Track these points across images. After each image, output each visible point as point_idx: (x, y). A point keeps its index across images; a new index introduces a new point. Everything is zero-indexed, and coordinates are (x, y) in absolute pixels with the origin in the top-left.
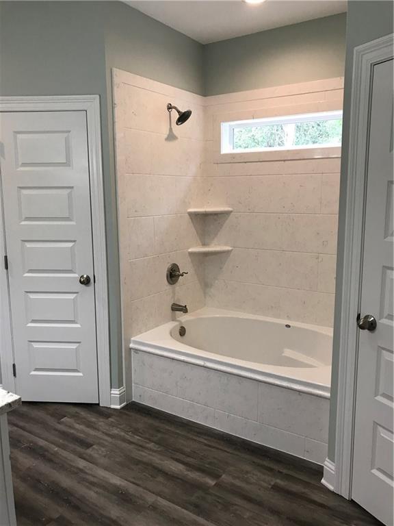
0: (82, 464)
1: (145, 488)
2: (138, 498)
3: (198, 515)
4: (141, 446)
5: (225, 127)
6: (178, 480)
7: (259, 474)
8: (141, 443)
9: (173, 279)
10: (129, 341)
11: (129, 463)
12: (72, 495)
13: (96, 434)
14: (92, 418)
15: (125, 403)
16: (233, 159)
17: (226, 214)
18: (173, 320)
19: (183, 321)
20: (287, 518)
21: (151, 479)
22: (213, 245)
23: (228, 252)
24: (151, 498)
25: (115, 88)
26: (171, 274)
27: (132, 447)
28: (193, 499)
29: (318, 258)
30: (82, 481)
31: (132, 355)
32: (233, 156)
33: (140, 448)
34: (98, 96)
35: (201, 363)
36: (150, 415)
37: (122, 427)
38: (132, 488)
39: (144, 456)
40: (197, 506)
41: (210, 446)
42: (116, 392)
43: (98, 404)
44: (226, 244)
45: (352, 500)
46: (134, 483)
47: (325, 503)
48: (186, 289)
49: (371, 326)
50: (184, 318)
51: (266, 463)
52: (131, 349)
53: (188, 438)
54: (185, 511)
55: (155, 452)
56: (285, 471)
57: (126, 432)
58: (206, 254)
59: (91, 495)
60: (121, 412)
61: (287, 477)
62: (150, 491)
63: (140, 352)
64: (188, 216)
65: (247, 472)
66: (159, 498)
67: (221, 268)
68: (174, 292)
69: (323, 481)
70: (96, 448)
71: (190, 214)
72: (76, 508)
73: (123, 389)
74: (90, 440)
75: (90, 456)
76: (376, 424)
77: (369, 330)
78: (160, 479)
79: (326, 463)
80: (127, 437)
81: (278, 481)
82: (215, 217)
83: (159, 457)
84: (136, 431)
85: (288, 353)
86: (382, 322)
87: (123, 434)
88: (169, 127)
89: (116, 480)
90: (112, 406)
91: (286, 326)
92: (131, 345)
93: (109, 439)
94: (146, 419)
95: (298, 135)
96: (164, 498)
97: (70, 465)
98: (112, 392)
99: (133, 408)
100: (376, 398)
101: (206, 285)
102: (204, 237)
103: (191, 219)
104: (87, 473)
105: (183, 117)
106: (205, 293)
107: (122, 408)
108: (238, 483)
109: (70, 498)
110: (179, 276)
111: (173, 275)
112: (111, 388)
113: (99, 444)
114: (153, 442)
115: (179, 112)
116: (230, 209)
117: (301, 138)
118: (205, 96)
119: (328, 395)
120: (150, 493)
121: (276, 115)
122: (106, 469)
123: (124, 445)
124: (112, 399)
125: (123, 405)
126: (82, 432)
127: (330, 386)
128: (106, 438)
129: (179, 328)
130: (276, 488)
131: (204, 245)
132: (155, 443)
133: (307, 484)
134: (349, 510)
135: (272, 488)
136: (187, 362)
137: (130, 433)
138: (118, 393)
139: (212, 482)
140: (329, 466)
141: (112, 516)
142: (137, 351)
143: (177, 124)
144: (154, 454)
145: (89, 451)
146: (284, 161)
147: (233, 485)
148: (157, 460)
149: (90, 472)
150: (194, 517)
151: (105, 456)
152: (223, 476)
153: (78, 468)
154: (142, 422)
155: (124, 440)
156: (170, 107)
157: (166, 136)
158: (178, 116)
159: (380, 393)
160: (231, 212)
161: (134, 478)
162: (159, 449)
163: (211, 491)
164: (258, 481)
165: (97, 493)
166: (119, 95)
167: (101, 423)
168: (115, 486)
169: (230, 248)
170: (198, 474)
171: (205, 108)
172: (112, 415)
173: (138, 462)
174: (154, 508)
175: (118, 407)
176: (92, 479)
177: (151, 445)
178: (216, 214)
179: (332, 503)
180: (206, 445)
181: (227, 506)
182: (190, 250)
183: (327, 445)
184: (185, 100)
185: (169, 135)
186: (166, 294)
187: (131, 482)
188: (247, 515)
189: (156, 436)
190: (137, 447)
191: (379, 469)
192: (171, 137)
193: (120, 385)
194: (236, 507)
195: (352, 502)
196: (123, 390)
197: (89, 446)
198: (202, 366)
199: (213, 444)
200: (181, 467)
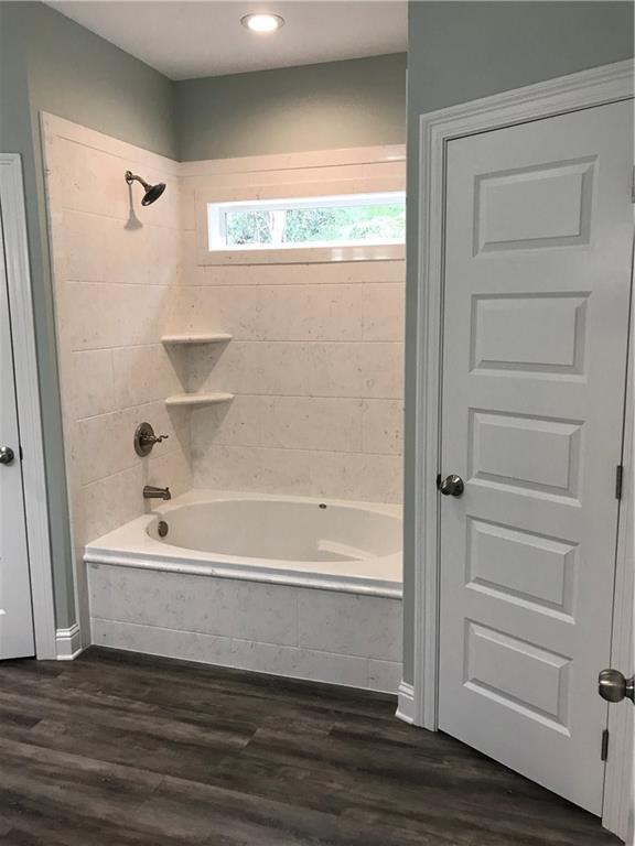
0: (27, 750)
1: (142, 768)
2: (133, 782)
3: (232, 789)
4: (121, 709)
5: (214, 211)
6: (191, 748)
7: (308, 719)
8: (121, 705)
9: (145, 447)
10: (82, 550)
11: (109, 737)
12: (23, 797)
13: (40, 703)
14: (28, 680)
15: (80, 650)
16: (228, 260)
17: (221, 343)
18: (146, 513)
19: (163, 513)
20: (359, 769)
21: (150, 752)
22: (202, 391)
23: (228, 402)
24: (154, 780)
25: (46, 143)
26: (141, 439)
27: (106, 713)
28: (221, 768)
29: (361, 405)
30: (37, 774)
31: (88, 572)
32: (229, 255)
33: (121, 712)
34: (18, 156)
35: (207, 570)
36: (125, 661)
37: (83, 685)
38: (120, 772)
39: (129, 722)
40: (228, 778)
41: (229, 693)
42: (65, 634)
43: (35, 657)
44: (224, 390)
45: (439, 730)
46: (123, 764)
47: (406, 742)
48: (164, 463)
49: (456, 490)
50: (163, 508)
51: (316, 704)
52: (85, 562)
53: (193, 687)
54: (212, 788)
55: (146, 713)
56: (344, 710)
57: (93, 692)
58: (192, 407)
59: (56, 791)
60: (75, 665)
61: (349, 717)
62: (151, 770)
63: (101, 566)
64: (163, 348)
65: (292, 720)
66: (168, 778)
67: (217, 427)
68: (146, 469)
69: (398, 713)
70: (46, 723)
71: (166, 344)
72: (37, 814)
73: (77, 627)
74: (32, 714)
75: (39, 736)
76: (468, 621)
77: (454, 495)
78: (163, 750)
79: (401, 687)
80: (96, 699)
81: (338, 724)
82: (204, 348)
83: (154, 719)
84: (107, 689)
85: (325, 545)
86: (471, 483)
87: (86, 696)
88: (129, 208)
89: (91, 765)
90: (60, 658)
91: (321, 506)
92: (87, 557)
93: (66, 707)
94: (119, 669)
95: (289, 219)
96: (175, 775)
97: (8, 755)
98: (58, 634)
99: (94, 656)
100: (468, 586)
101: (193, 455)
102: (188, 380)
103: (167, 350)
104: (40, 763)
105: (153, 194)
106: (192, 468)
107: (77, 658)
108: (280, 735)
109: (20, 802)
110: (154, 442)
111: (144, 441)
112: (56, 628)
113: (48, 718)
114: (138, 700)
115: (145, 185)
116: (228, 336)
117: (294, 225)
118: (180, 162)
119: (400, 593)
120: (151, 773)
121: (292, 196)
122: (71, 751)
123: (94, 712)
124: (60, 645)
125: (77, 653)
126: (16, 703)
127: (401, 580)
128: (59, 706)
129: (157, 524)
130: (335, 733)
131: (187, 391)
132: (142, 701)
133: (376, 722)
134: (438, 744)
135: (331, 734)
136: (182, 573)
137: (99, 693)
138: (68, 634)
139: (243, 742)
140: (405, 691)
141: (99, 816)
142: (95, 564)
143: (144, 204)
144: (145, 717)
145: (35, 730)
146: (307, 264)
147: (275, 740)
148: (150, 725)
149: (44, 760)
150: (225, 792)
151: (65, 733)
152: (259, 731)
153: (22, 758)
154: (114, 674)
155: (91, 705)
156: (130, 177)
157: (125, 222)
158: (144, 193)
159: (472, 578)
160: (230, 340)
161: (121, 756)
162: (152, 709)
163: (243, 753)
164: (309, 729)
165: (63, 787)
166: (54, 155)
167: (46, 684)
168: (92, 772)
169: (231, 396)
170: (220, 733)
171: (181, 180)
172: (62, 670)
173: (123, 733)
174: (163, 792)
175: (71, 657)
176: (51, 770)
177: (137, 705)
178: (205, 344)
179: (415, 739)
180: (224, 692)
181: (271, 770)
182: (168, 401)
183: (401, 664)
184: (154, 167)
185: (130, 220)
186: (133, 472)
187: (118, 763)
188: (301, 775)
189: (143, 691)
190: (114, 712)
191: (475, 681)
192: (133, 224)
193: (71, 622)
194: (283, 769)
195: (440, 733)
196: (77, 629)
197: (33, 722)
198: (207, 576)
199: (233, 690)
200: (191, 728)
